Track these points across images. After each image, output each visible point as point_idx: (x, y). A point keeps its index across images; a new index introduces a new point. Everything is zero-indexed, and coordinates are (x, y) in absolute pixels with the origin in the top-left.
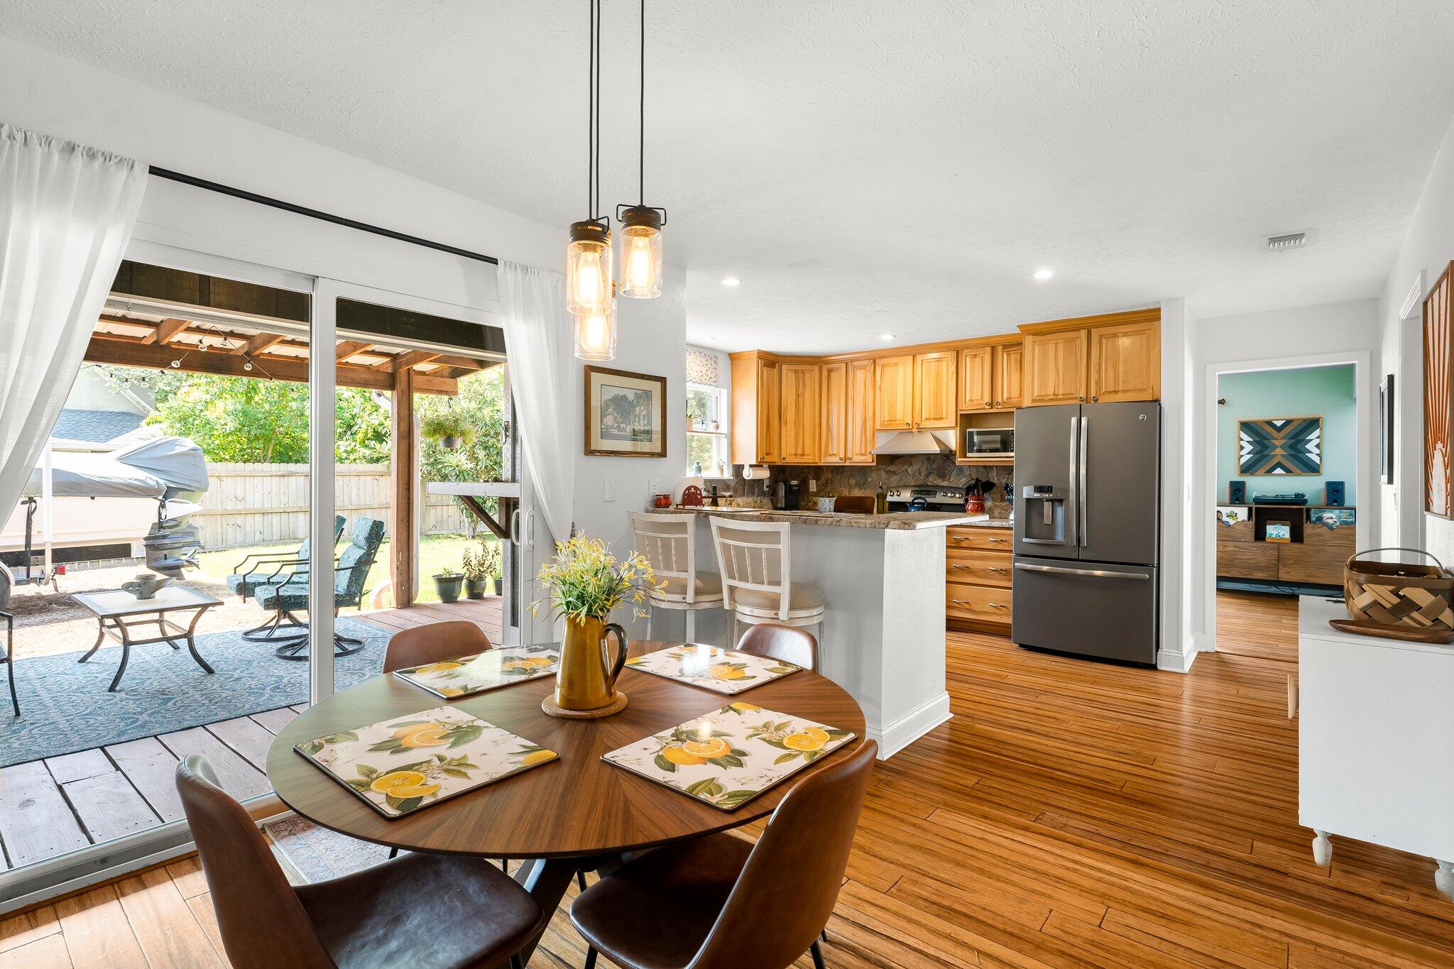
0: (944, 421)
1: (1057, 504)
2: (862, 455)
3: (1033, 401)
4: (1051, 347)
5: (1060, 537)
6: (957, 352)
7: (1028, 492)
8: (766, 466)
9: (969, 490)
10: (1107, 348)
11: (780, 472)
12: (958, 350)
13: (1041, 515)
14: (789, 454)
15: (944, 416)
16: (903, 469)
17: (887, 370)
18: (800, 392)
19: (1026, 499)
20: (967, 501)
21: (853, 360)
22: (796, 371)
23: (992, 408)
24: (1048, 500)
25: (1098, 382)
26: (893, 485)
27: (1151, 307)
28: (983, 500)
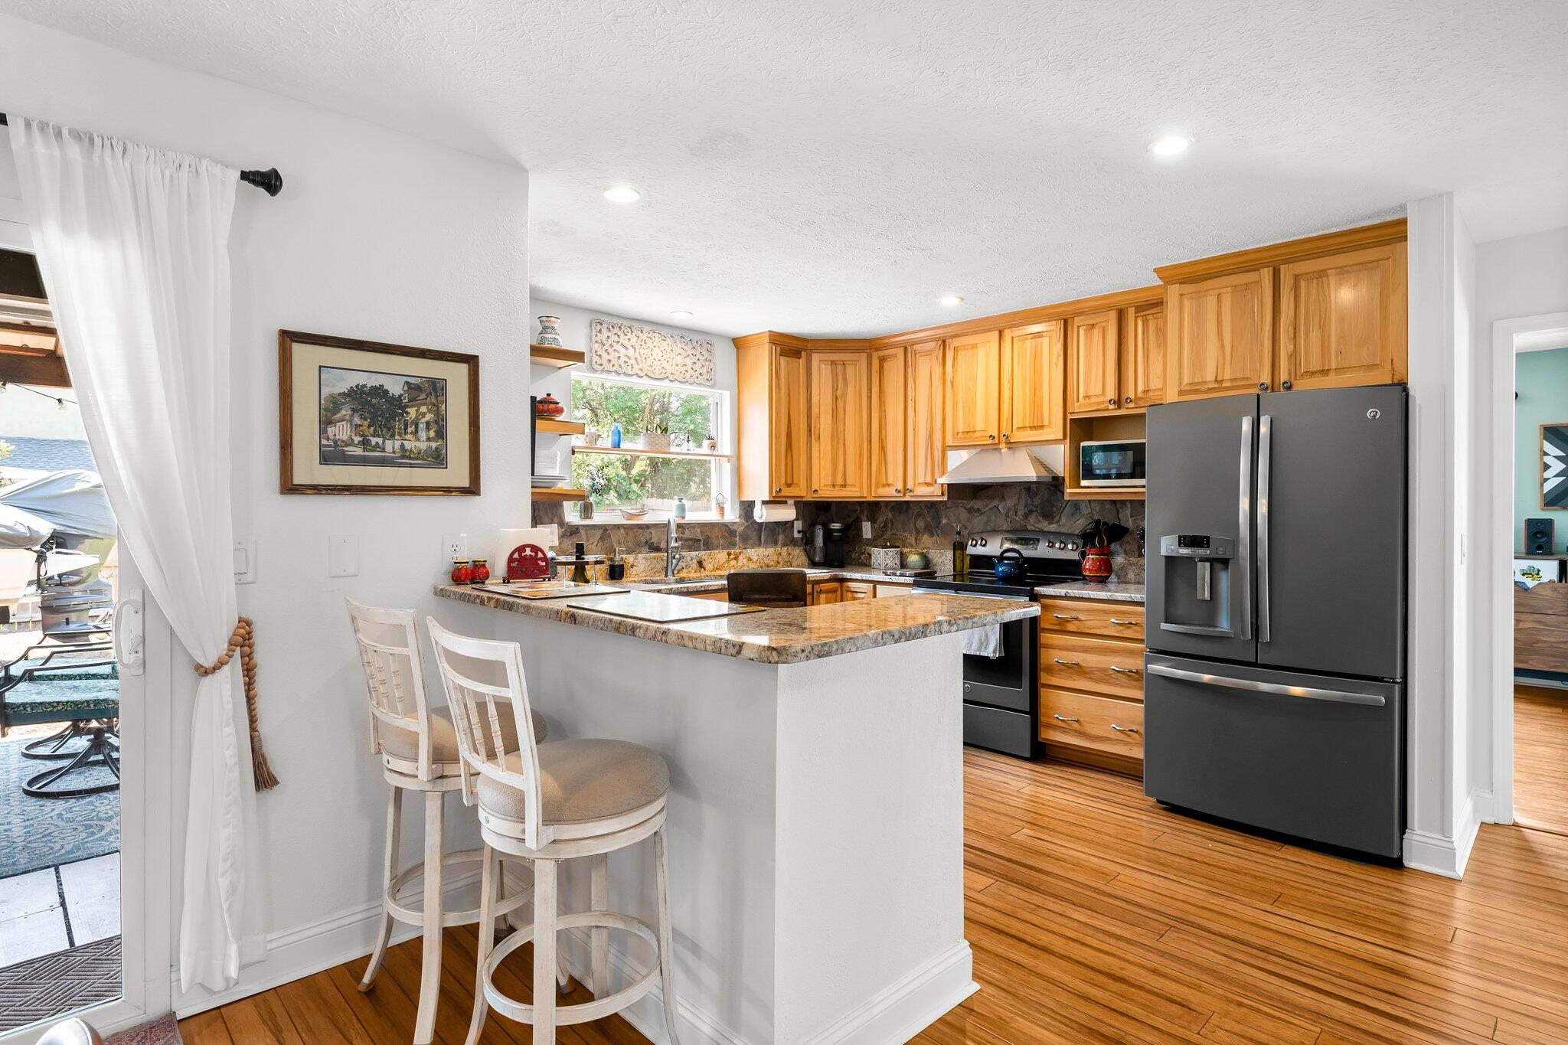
0: (1046, 430)
1: (1218, 566)
2: (928, 484)
3: (1181, 392)
4: (1211, 301)
5: (1224, 625)
6: (1066, 321)
7: (1168, 545)
8: (791, 502)
9: (1087, 538)
10: (1308, 293)
11: (816, 511)
12: (1066, 318)
13: (1192, 583)
14: (824, 486)
15: (1046, 423)
16: (990, 506)
17: (962, 356)
18: (839, 393)
19: (1166, 557)
20: (1083, 555)
21: (914, 343)
22: (833, 363)
23: (1119, 408)
24: (1203, 560)
25: (1293, 356)
26: (975, 531)
27: (1388, 219)
28: (1111, 554)
